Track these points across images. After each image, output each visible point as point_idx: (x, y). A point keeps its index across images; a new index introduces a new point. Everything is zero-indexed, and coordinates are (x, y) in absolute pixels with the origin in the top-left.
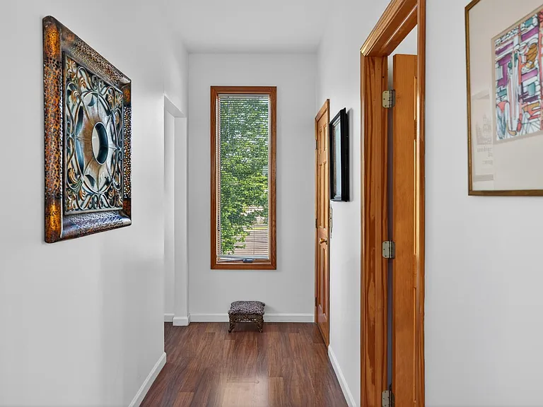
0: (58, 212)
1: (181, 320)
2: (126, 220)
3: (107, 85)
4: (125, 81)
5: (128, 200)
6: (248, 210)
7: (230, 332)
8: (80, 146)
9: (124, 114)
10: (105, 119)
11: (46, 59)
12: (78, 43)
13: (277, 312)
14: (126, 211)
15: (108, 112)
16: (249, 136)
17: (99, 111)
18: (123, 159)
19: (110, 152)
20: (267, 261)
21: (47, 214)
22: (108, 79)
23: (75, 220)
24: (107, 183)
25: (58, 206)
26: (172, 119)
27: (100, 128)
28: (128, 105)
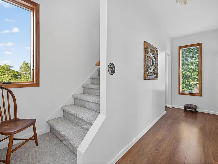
0: (146, 75)
1: (170, 106)
2: (157, 78)
3: (154, 51)
4: (157, 49)
5: (157, 74)
6: (193, 83)
7: (184, 111)
8: (149, 63)
9: (157, 56)
10: (153, 57)
11: (144, 48)
12: (149, 45)
13: (201, 109)
14: (157, 76)
15: (154, 56)
16: (194, 59)
17: (152, 56)
18: (157, 66)
19: (154, 64)
20: (198, 94)
21: (144, 75)
22: (154, 50)
23: (148, 76)
24: (153, 70)
25: (146, 73)
26: (167, 57)
27: (152, 60)
28: (158, 54)
